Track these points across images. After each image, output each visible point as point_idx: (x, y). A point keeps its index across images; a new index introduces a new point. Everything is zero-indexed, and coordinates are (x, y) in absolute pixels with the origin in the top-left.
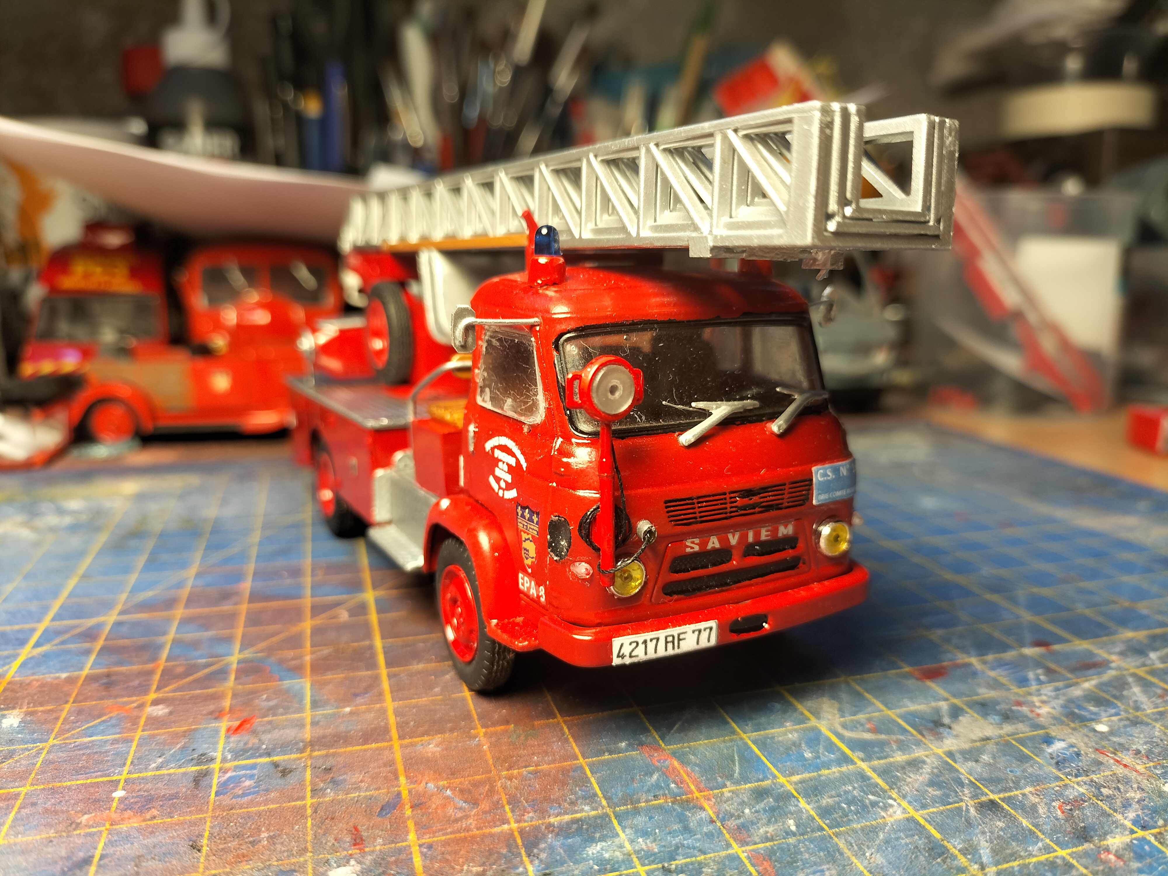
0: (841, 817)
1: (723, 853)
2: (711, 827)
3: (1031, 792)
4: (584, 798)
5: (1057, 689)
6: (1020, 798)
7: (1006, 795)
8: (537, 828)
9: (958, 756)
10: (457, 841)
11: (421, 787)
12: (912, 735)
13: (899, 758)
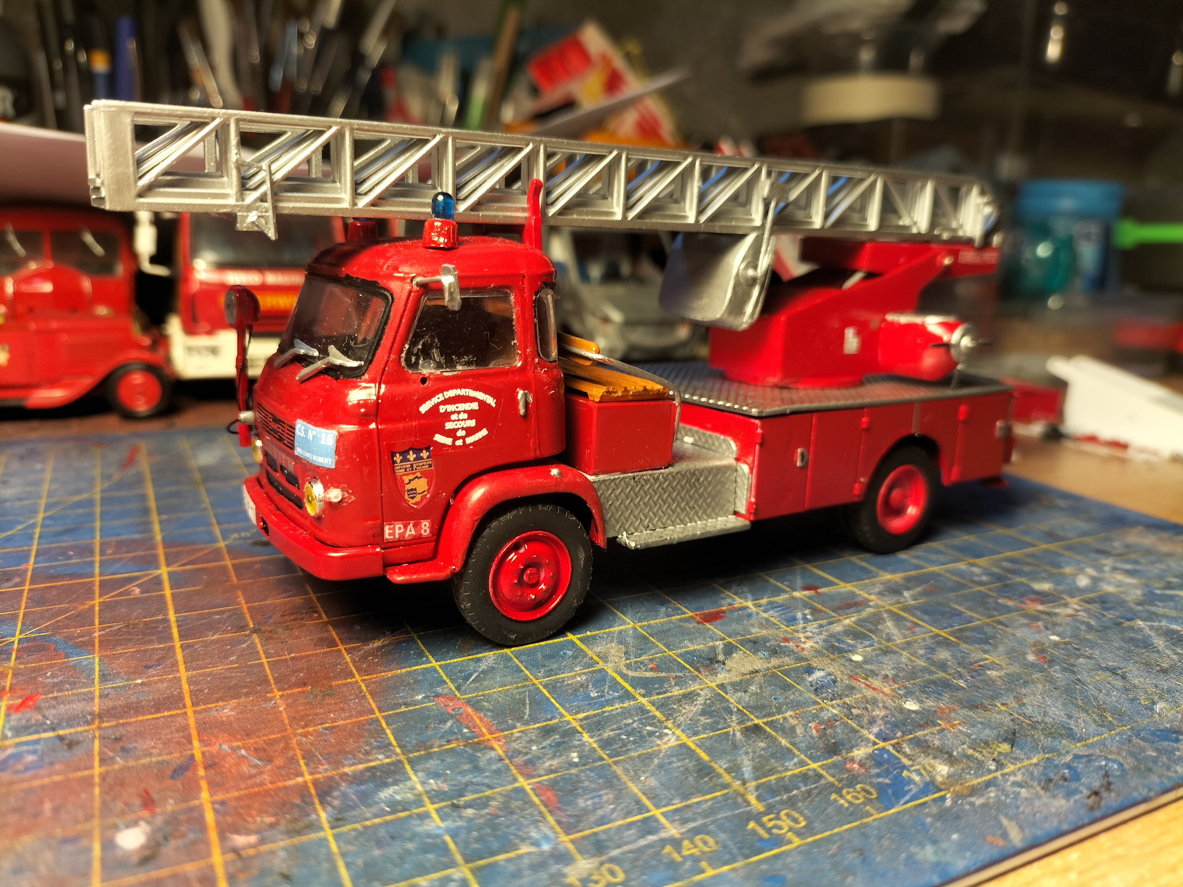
0: (621, 747)
1: (510, 787)
2: (499, 765)
3: (791, 716)
4: (379, 748)
5: (821, 626)
6: (781, 721)
7: (770, 719)
8: (331, 778)
9: (729, 688)
10: (251, 796)
11: (214, 749)
12: (690, 672)
13: (676, 692)
